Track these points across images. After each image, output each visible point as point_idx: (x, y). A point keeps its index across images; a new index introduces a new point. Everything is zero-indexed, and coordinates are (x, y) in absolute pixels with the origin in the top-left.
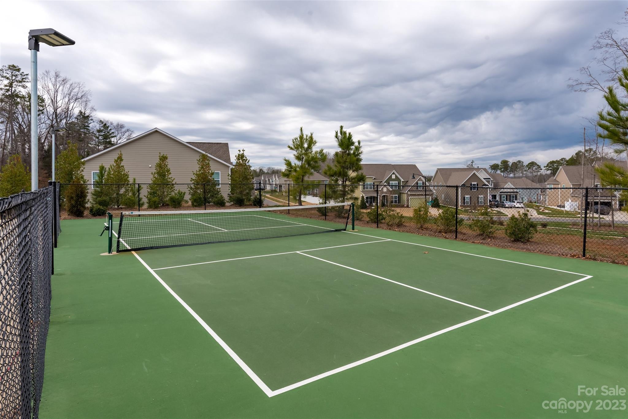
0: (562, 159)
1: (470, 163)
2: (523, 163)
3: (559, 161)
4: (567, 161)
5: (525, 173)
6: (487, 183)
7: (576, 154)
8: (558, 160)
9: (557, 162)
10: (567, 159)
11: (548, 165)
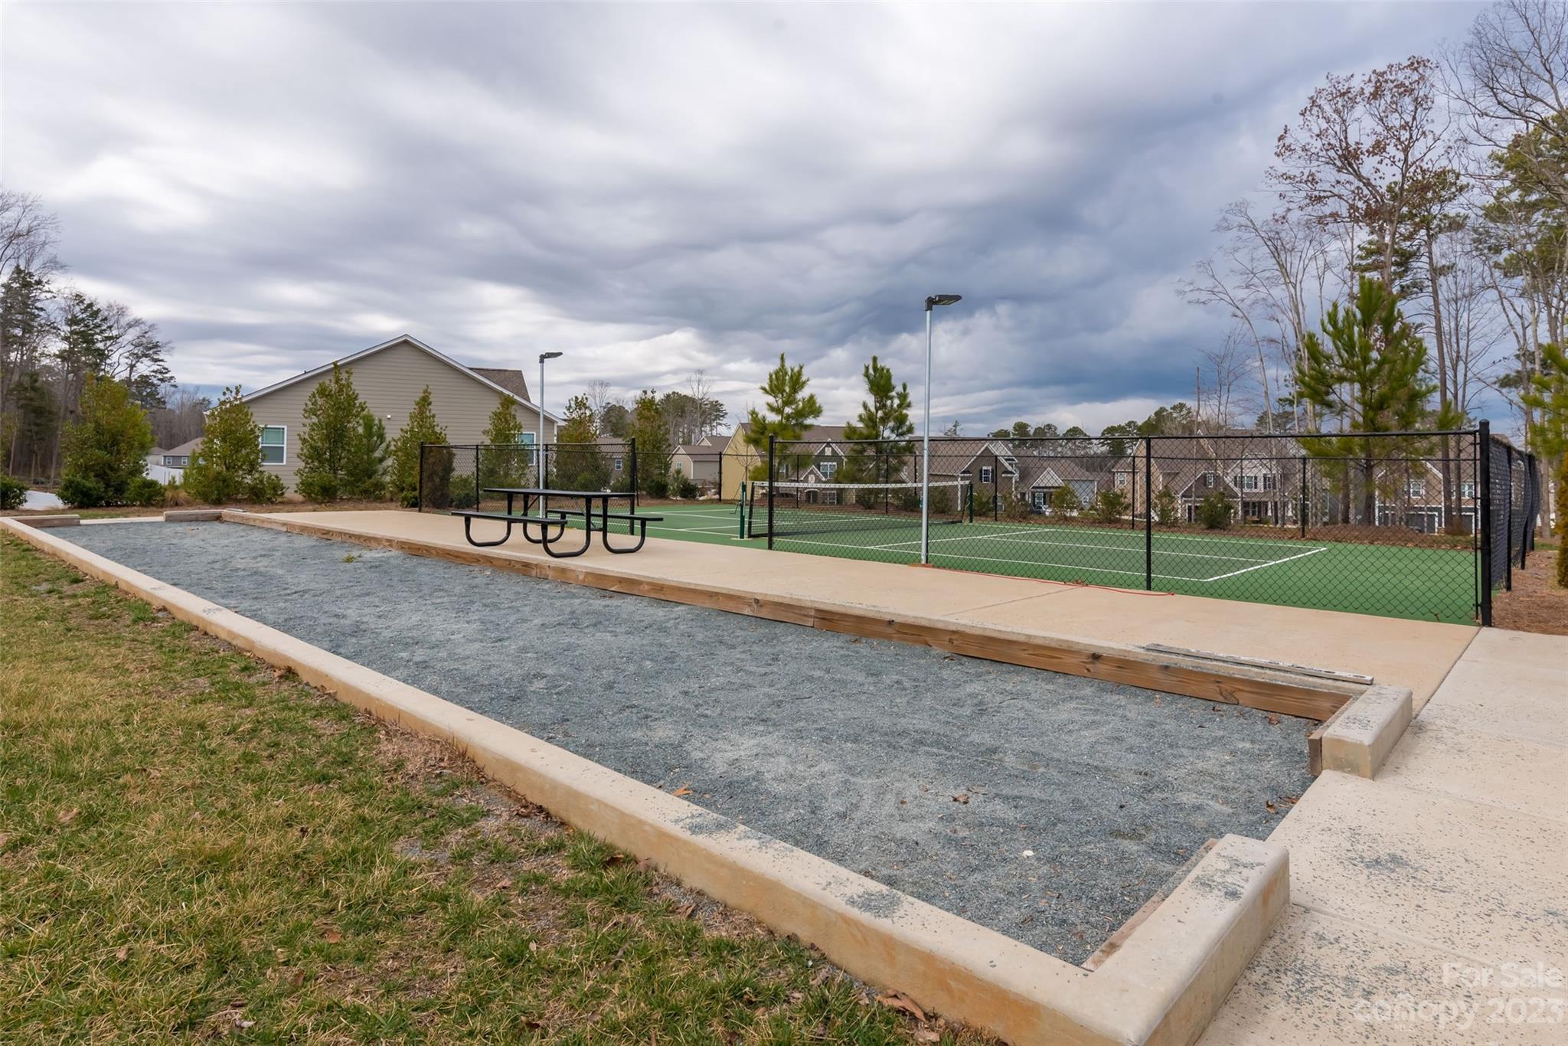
0: (1129, 424)
1: (950, 426)
2: (1056, 429)
3: (1123, 428)
4: (1139, 429)
5: (1059, 449)
6: (1010, 468)
7: (1156, 414)
8: (1123, 424)
9: (1120, 429)
10: (1140, 423)
11: (1103, 434)
